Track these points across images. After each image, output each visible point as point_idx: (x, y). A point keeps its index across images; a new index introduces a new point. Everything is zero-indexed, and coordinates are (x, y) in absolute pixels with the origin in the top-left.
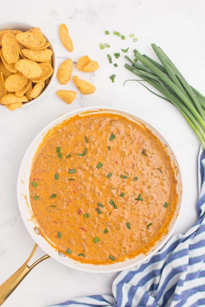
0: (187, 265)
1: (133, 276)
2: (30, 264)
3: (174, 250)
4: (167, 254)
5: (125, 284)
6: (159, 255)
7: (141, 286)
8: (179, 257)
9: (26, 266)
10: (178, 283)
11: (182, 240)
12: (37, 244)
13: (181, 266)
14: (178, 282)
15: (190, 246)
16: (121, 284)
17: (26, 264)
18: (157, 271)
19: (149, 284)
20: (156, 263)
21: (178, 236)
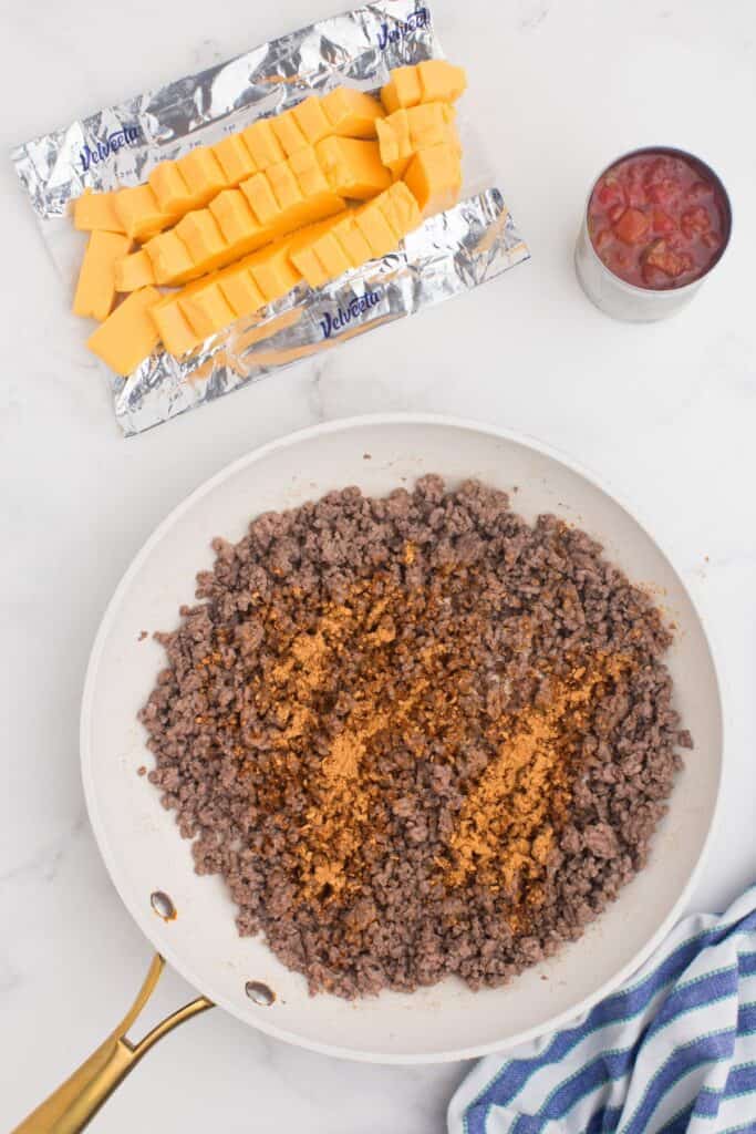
0: (730, 1033)
1: (526, 1079)
2: (134, 1036)
3: (680, 975)
4: (653, 991)
5: (494, 1108)
6: (625, 995)
7: (557, 1118)
8: (699, 1003)
9: (120, 1043)
10: (699, 1103)
11: (712, 938)
12: (163, 955)
13: (710, 1038)
14: (699, 1100)
15: (742, 958)
16: (480, 1108)
17: (119, 1037)
18: (617, 1056)
19: (586, 1107)
20: (615, 1026)
21: (698, 922)
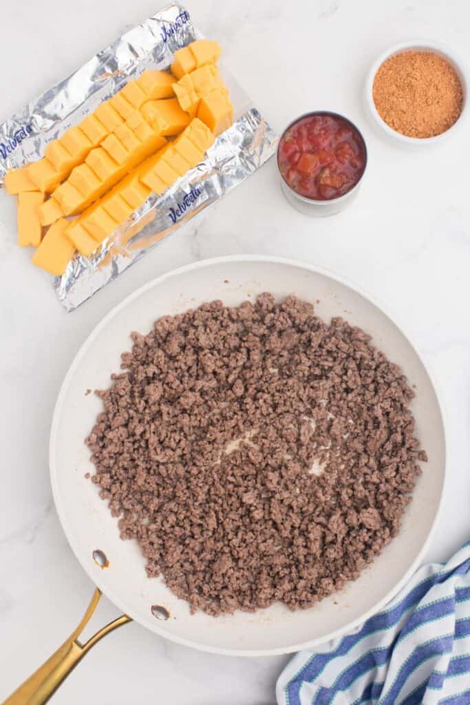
0: (450, 637)
1: (324, 666)
3: (419, 601)
4: (402, 612)
5: (305, 684)
7: (343, 690)
8: (431, 619)
10: (431, 680)
11: (439, 578)
12: (100, 589)
13: (438, 640)
15: (457, 591)
16: (297, 684)
17: (74, 640)
18: (380, 652)
19: (361, 683)
20: (379, 633)
21: (430, 569)
